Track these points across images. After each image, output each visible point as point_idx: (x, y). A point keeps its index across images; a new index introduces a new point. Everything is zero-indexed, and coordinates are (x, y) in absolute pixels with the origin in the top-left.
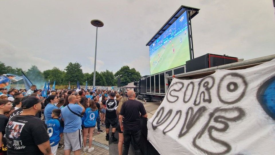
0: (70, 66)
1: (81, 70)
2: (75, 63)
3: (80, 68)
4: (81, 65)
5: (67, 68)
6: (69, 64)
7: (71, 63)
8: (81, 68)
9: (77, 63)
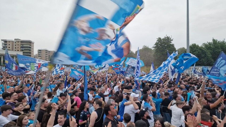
0: (159, 42)
1: (173, 45)
2: (165, 37)
3: (171, 42)
4: (172, 39)
5: (155, 45)
6: (157, 40)
7: (160, 38)
8: (173, 43)
9: (167, 37)
